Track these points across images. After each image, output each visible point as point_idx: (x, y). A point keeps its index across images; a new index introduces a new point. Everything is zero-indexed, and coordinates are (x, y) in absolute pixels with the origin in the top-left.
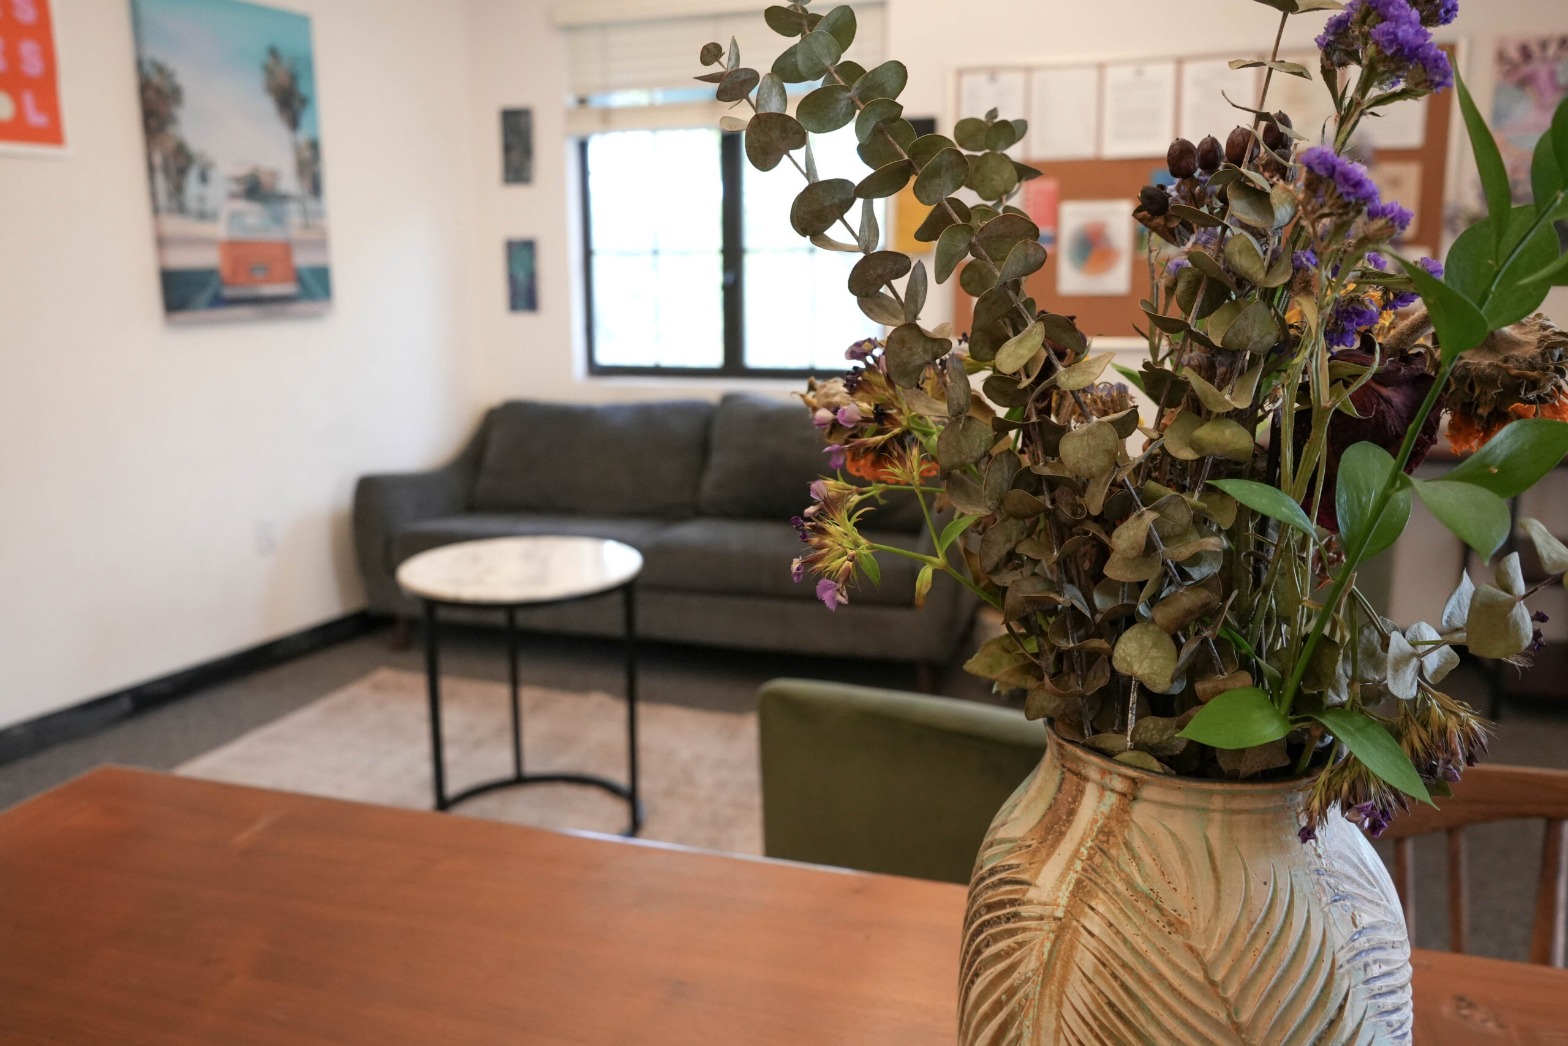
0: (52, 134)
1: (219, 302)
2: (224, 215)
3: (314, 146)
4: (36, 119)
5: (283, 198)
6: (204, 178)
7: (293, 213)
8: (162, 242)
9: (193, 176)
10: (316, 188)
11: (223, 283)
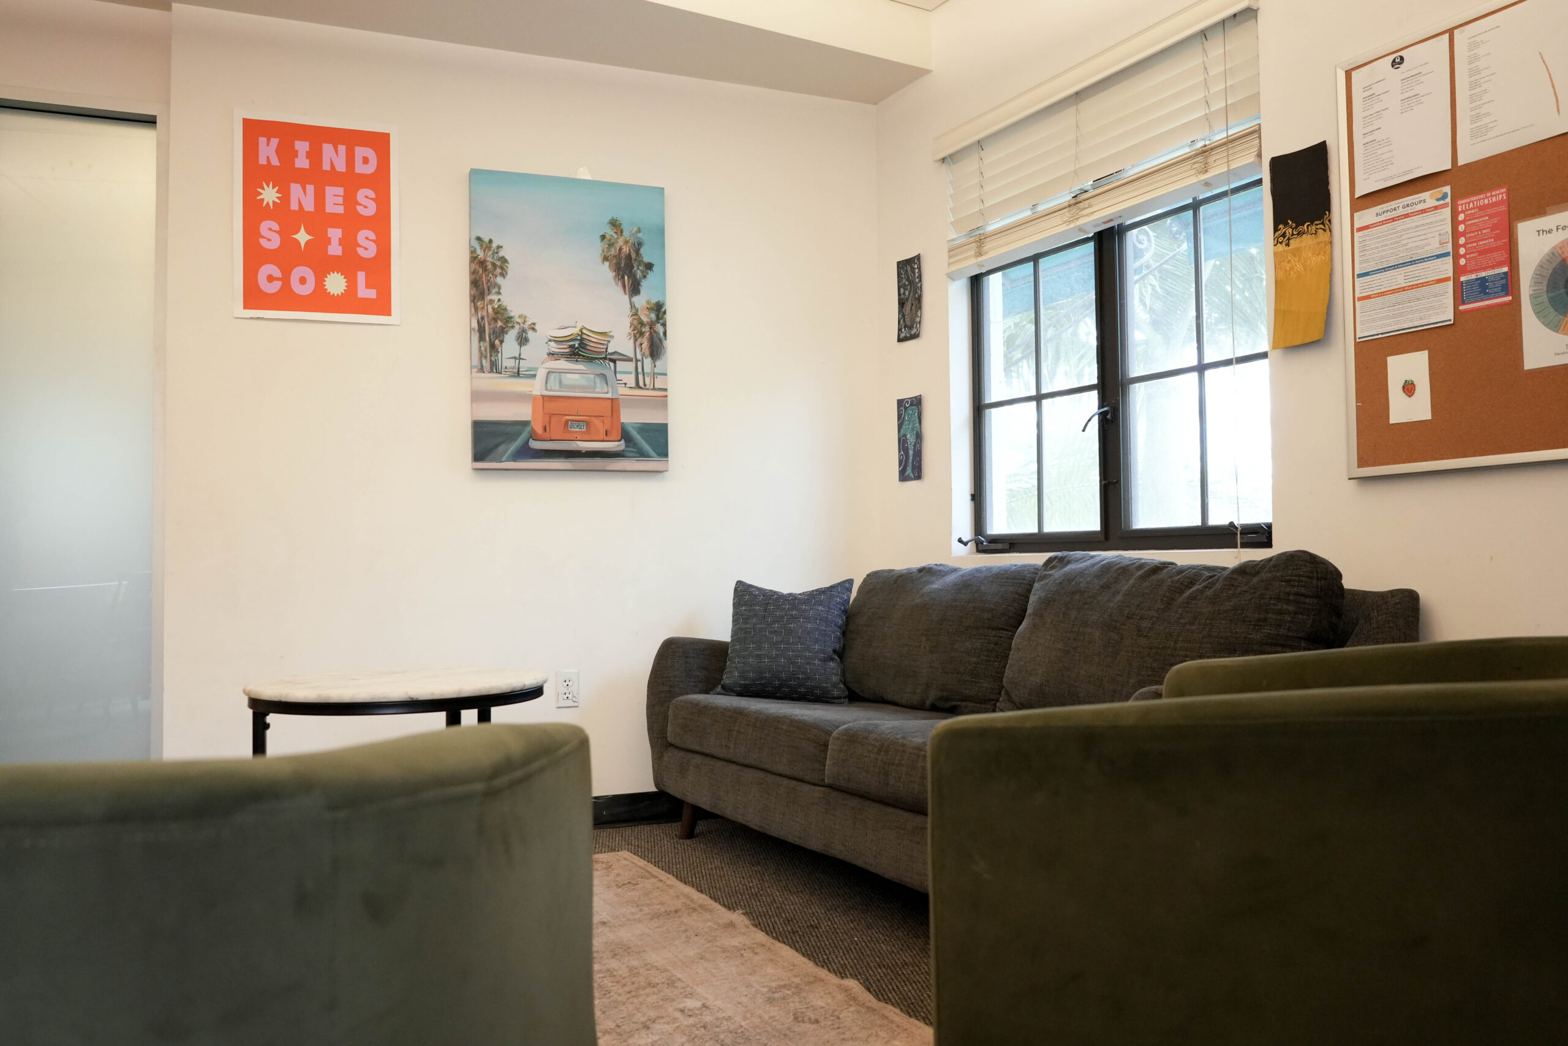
0: (381, 305)
1: (526, 453)
2: (541, 374)
3: (659, 309)
4: (365, 292)
5: (613, 359)
6: (522, 340)
7: (626, 372)
8: (477, 396)
9: (511, 337)
10: (656, 350)
11: (533, 436)
